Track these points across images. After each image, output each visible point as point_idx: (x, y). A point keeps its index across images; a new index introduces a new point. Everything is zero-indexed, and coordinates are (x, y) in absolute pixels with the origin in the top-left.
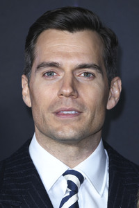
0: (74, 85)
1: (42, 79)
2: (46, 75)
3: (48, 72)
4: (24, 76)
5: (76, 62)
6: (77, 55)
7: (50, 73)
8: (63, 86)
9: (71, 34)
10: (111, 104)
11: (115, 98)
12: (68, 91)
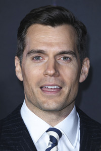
0: (56, 67)
1: (32, 62)
2: (35, 59)
3: (36, 57)
4: (16, 57)
5: (57, 49)
6: (58, 44)
7: (38, 58)
8: (48, 68)
9: (53, 28)
10: (83, 78)
11: (85, 73)
12: (52, 72)
